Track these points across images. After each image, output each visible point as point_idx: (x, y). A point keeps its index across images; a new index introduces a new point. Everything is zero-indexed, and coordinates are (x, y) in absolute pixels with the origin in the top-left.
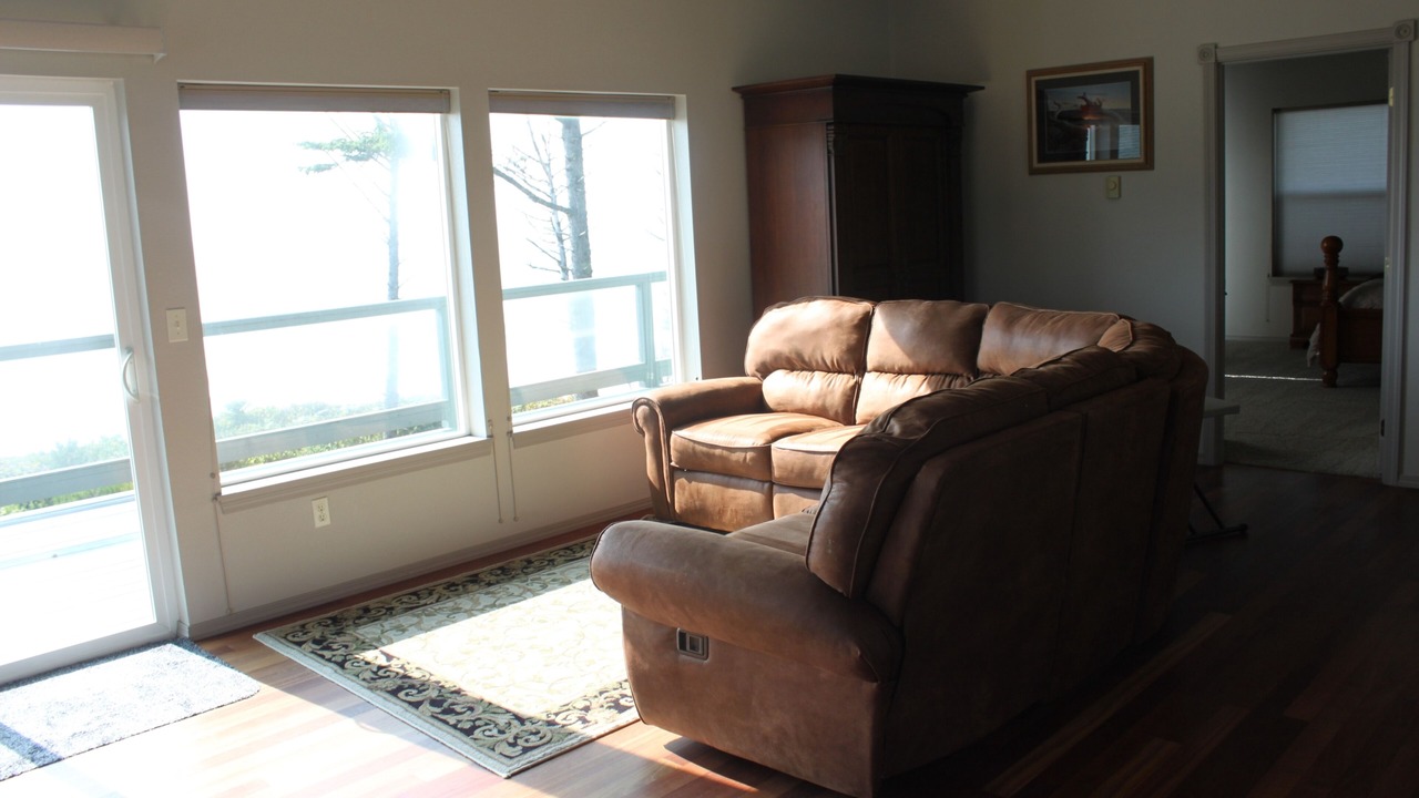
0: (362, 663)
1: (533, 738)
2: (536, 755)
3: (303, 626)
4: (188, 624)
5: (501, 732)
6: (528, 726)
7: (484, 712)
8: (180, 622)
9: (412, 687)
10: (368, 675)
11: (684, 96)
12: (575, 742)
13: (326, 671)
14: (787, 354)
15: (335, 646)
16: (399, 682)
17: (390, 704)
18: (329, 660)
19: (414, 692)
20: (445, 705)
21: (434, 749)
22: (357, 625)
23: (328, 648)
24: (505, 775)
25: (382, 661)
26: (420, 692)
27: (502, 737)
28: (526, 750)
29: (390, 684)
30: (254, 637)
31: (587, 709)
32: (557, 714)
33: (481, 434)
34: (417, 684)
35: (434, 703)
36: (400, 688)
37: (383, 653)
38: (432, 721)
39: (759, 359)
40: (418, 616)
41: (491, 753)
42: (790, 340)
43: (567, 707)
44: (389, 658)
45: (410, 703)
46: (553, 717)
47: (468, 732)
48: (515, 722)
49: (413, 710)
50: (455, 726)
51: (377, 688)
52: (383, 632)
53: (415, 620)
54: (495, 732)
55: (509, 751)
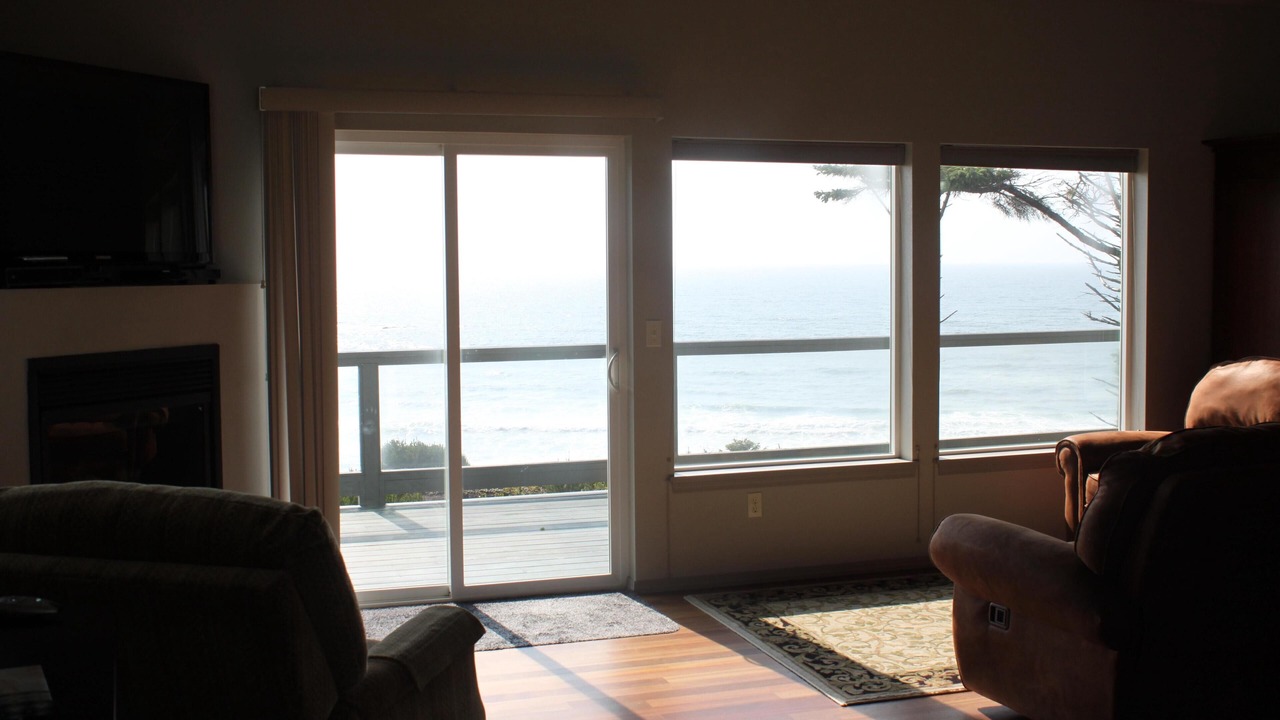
0: (763, 625)
1: (875, 687)
2: (873, 696)
3: (725, 596)
4: (635, 579)
5: (852, 679)
6: (876, 679)
7: (845, 666)
8: (629, 577)
9: (797, 644)
10: (764, 632)
11: (1147, 150)
12: (907, 694)
13: (733, 626)
14: (1224, 413)
15: (746, 611)
16: (787, 640)
17: (774, 652)
18: (738, 619)
19: (796, 647)
20: (817, 658)
21: (798, 681)
22: (768, 601)
23: (741, 612)
24: (842, 703)
25: (780, 625)
26: (800, 647)
27: (851, 682)
28: (865, 692)
29: (779, 640)
30: (685, 598)
31: (928, 677)
32: (902, 677)
33: (909, 457)
34: (801, 642)
35: (808, 655)
36: (786, 643)
37: (782, 620)
38: (804, 667)
39: (1197, 416)
40: (821, 602)
41: (839, 690)
42: (1227, 398)
43: (913, 674)
44: (786, 624)
45: (790, 653)
46: (898, 677)
47: (826, 676)
48: (867, 676)
49: (790, 657)
50: (818, 671)
51: (768, 641)
52: (788, 608)
53: (818, 604)
54: (848, 679)
55: (852, 691)
